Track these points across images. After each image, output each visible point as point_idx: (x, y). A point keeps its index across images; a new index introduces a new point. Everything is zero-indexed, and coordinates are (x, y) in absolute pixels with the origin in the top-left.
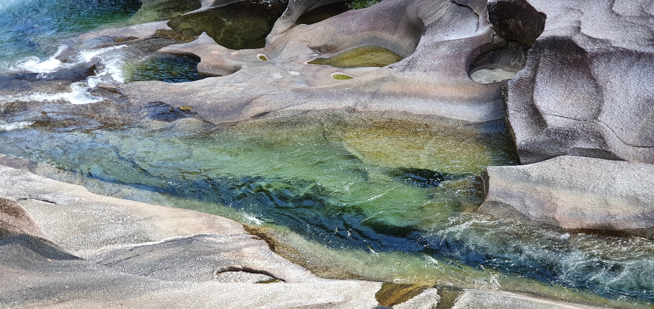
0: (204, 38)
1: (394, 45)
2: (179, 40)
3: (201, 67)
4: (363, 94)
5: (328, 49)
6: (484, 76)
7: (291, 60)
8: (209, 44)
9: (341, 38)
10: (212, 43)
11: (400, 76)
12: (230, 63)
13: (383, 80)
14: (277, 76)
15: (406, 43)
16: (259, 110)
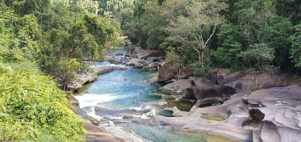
0: (175, 107)
1: (223, 116)
2: (169, 107)
3: (173, 114)
4: (213, 127)
5: (206, 115)
6: (247, 128)
7: (195, 116)
8: (176, 109)
9: (209, 112)
10: (177, 109)
11: (224, 124)
12: (181, 114)
13: (219, 125)
14: (192, 119)
15: (226, 116)
16: (186, 127)
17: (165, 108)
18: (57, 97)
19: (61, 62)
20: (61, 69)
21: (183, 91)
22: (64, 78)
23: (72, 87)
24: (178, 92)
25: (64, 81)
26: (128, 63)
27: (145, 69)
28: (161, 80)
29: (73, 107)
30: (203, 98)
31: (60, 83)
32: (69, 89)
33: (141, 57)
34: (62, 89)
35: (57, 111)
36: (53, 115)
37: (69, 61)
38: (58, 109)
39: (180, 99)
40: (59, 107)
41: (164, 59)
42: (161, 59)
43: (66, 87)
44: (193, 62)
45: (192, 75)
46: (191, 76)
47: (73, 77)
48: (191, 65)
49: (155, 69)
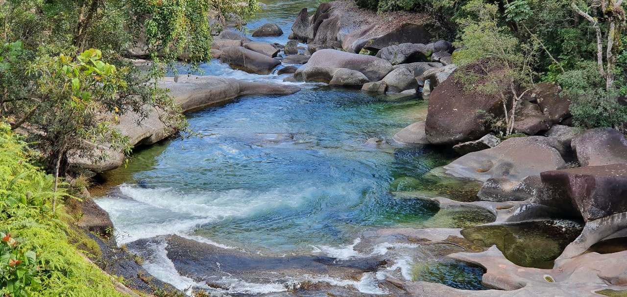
0: (493, 251)
2: (469, 249)
3: (486, 278)
5: (619, 281)
7: (578, 286)
8: (497, 257)
10: (501, 257)
12: (516, 279)
17: (452, 251)
18: (31, 202)
19: (43, 63)
20: (43, 90)
21: (529, 182)
22: (55, 127)
23: (86, 161)
24: (508, 187)
25: (57, 137)
26: (305, 68)
27: (373, 92)
28: (437, 140)
29: (91, 243)
30: (610, 213)
31: (41, 147)
32: (75, 171)
33: (354, 44)
34: (49, 170)
35: (32, 255)
36: (14, 273)
37: (74, 59)
38: (34, 248)
39: (513, 218)
40: (37, 242)
41: (451, 50)
42: (437, 50)
43: (64, 162)
44: (571, 66)
45: (567, 119)
46: (560, 124)
47: (88, 122)
48: (563, 77)
49: (413, 91)
